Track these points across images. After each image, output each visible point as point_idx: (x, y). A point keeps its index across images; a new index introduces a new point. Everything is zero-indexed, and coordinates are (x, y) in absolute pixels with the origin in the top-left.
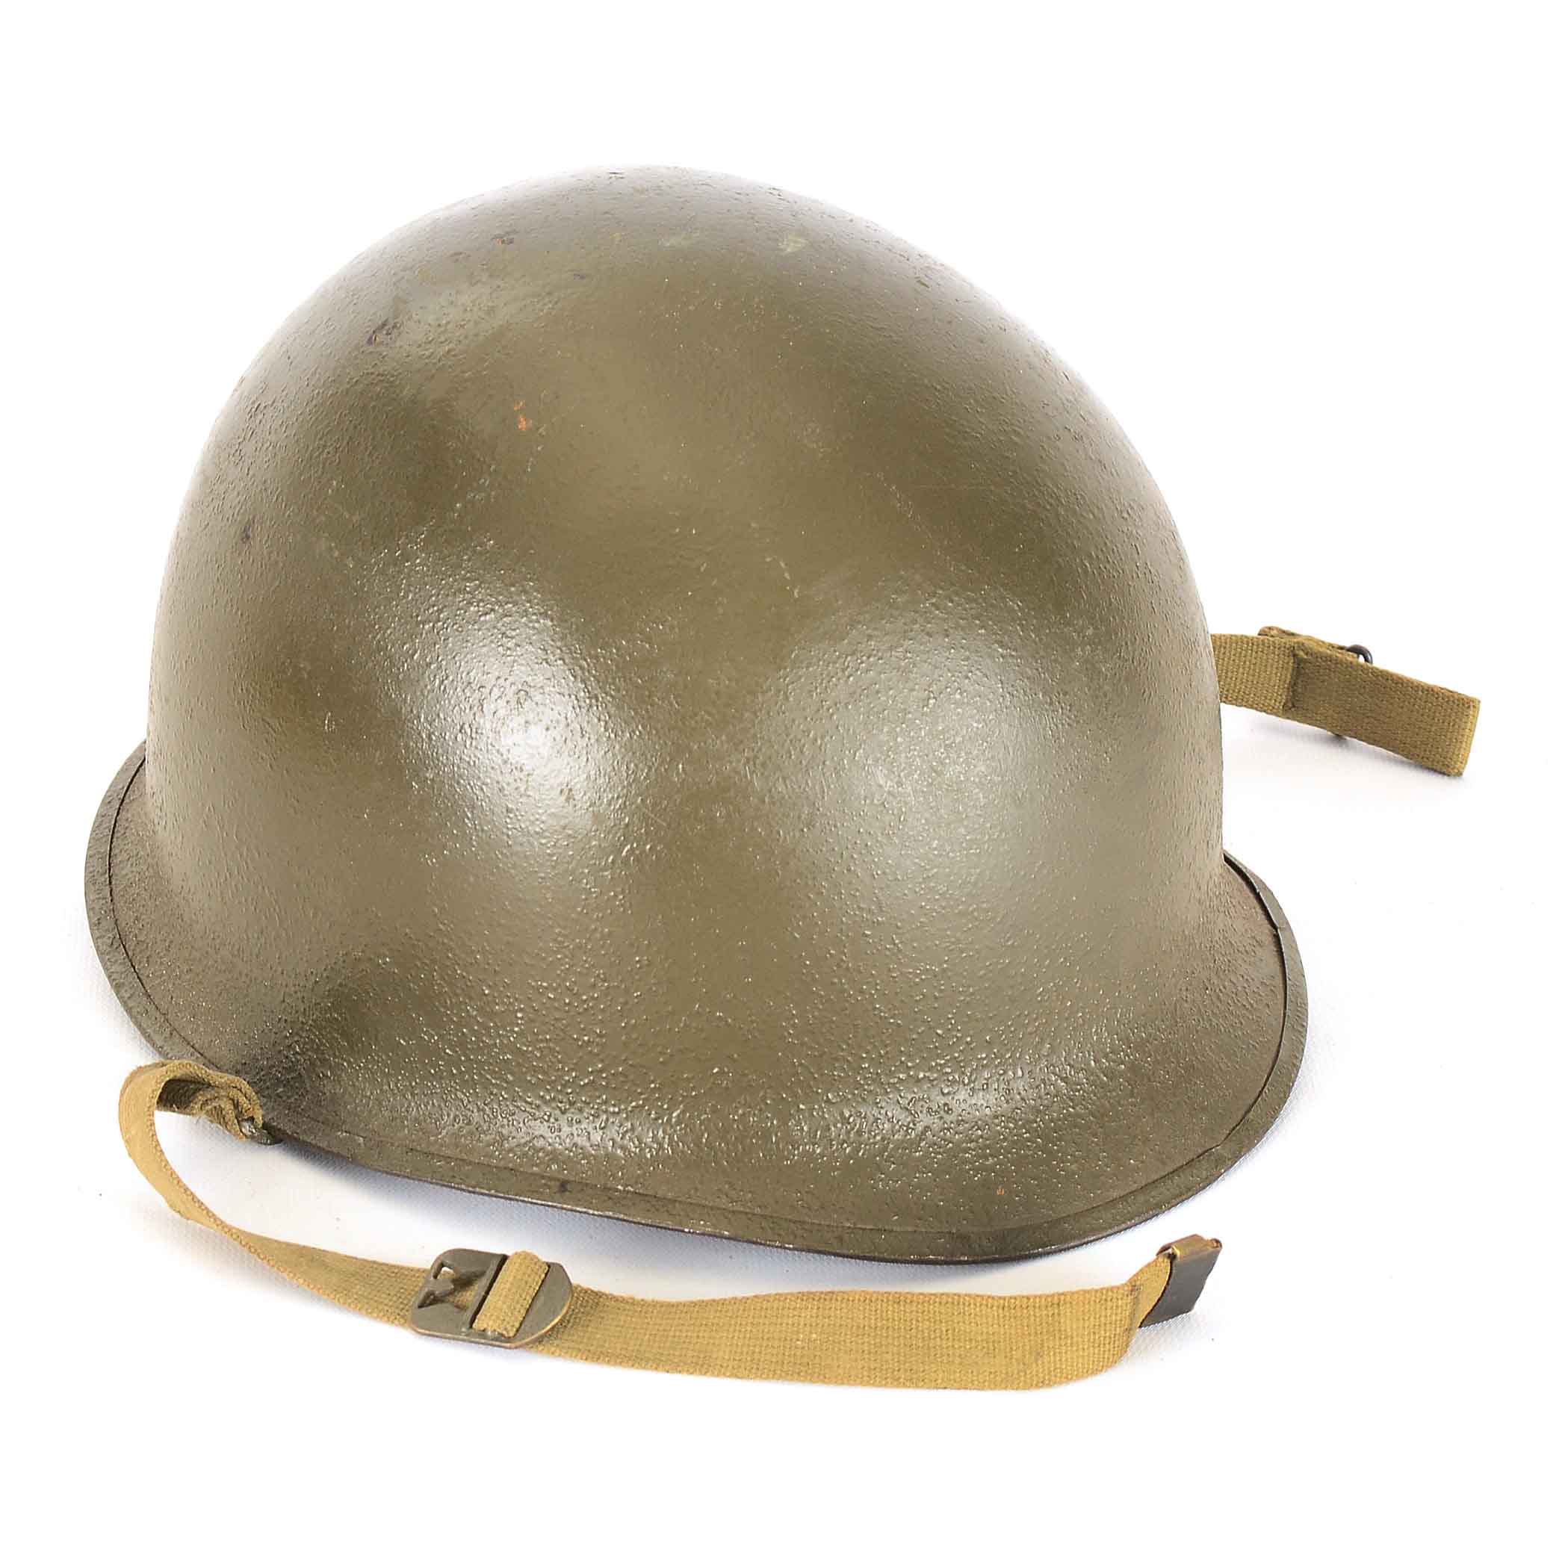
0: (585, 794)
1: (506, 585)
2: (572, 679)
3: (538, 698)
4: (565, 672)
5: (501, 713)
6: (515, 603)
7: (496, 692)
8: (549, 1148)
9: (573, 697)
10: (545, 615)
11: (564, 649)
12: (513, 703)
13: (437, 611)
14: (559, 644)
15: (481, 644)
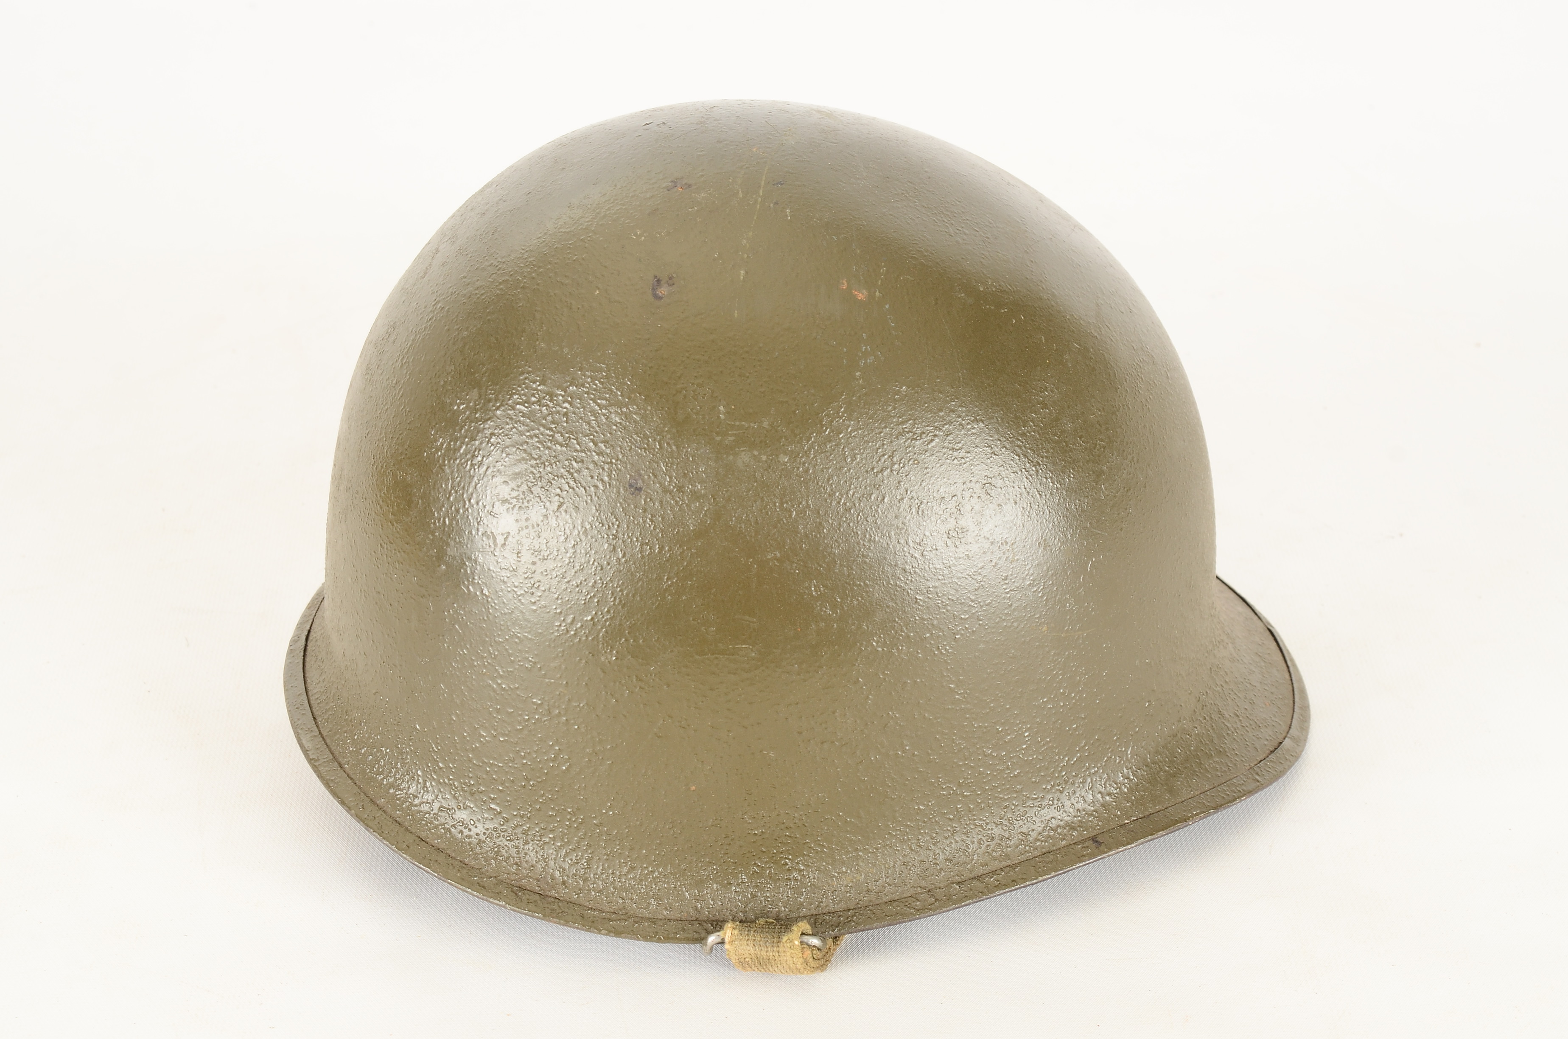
0: (1055, 538)
1: (935, 413)
2: (1017, 458)
3: (1000, 483)
4: (1010, 455)
5: (977, 507)
6: (950, 423)
7: (967, 494)
8: (1062, 823)
9: (1023, 470)
10: (976, 421)
11: (1001, 439)
12: (983, 496)
13: (889, 457)
14: (996, 437)
15: (938, 465)
